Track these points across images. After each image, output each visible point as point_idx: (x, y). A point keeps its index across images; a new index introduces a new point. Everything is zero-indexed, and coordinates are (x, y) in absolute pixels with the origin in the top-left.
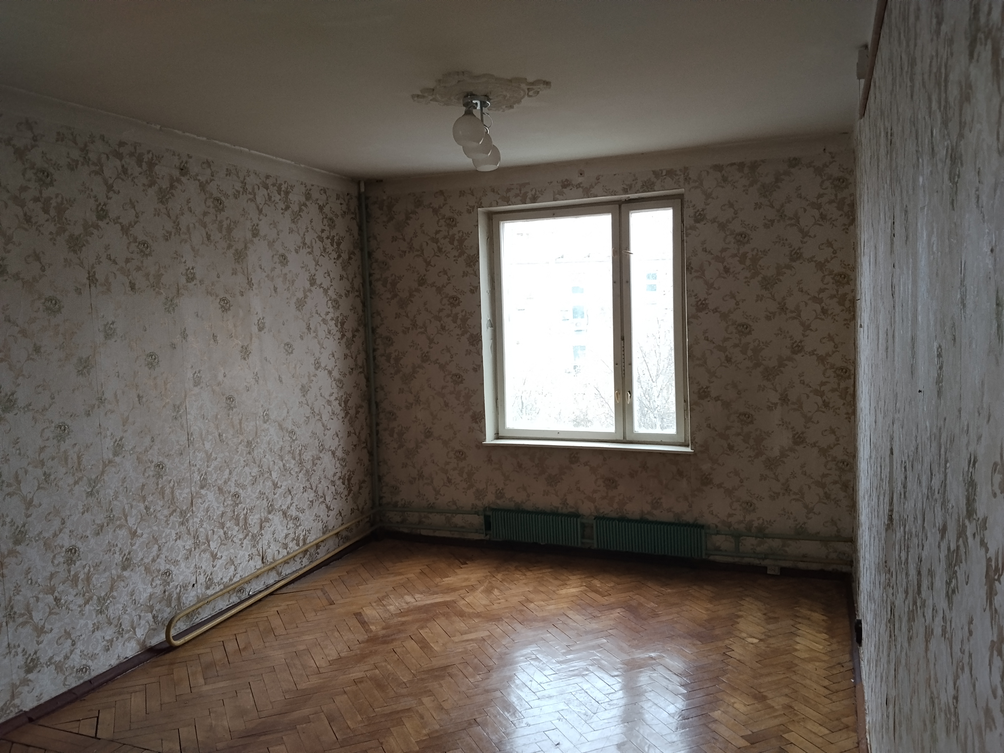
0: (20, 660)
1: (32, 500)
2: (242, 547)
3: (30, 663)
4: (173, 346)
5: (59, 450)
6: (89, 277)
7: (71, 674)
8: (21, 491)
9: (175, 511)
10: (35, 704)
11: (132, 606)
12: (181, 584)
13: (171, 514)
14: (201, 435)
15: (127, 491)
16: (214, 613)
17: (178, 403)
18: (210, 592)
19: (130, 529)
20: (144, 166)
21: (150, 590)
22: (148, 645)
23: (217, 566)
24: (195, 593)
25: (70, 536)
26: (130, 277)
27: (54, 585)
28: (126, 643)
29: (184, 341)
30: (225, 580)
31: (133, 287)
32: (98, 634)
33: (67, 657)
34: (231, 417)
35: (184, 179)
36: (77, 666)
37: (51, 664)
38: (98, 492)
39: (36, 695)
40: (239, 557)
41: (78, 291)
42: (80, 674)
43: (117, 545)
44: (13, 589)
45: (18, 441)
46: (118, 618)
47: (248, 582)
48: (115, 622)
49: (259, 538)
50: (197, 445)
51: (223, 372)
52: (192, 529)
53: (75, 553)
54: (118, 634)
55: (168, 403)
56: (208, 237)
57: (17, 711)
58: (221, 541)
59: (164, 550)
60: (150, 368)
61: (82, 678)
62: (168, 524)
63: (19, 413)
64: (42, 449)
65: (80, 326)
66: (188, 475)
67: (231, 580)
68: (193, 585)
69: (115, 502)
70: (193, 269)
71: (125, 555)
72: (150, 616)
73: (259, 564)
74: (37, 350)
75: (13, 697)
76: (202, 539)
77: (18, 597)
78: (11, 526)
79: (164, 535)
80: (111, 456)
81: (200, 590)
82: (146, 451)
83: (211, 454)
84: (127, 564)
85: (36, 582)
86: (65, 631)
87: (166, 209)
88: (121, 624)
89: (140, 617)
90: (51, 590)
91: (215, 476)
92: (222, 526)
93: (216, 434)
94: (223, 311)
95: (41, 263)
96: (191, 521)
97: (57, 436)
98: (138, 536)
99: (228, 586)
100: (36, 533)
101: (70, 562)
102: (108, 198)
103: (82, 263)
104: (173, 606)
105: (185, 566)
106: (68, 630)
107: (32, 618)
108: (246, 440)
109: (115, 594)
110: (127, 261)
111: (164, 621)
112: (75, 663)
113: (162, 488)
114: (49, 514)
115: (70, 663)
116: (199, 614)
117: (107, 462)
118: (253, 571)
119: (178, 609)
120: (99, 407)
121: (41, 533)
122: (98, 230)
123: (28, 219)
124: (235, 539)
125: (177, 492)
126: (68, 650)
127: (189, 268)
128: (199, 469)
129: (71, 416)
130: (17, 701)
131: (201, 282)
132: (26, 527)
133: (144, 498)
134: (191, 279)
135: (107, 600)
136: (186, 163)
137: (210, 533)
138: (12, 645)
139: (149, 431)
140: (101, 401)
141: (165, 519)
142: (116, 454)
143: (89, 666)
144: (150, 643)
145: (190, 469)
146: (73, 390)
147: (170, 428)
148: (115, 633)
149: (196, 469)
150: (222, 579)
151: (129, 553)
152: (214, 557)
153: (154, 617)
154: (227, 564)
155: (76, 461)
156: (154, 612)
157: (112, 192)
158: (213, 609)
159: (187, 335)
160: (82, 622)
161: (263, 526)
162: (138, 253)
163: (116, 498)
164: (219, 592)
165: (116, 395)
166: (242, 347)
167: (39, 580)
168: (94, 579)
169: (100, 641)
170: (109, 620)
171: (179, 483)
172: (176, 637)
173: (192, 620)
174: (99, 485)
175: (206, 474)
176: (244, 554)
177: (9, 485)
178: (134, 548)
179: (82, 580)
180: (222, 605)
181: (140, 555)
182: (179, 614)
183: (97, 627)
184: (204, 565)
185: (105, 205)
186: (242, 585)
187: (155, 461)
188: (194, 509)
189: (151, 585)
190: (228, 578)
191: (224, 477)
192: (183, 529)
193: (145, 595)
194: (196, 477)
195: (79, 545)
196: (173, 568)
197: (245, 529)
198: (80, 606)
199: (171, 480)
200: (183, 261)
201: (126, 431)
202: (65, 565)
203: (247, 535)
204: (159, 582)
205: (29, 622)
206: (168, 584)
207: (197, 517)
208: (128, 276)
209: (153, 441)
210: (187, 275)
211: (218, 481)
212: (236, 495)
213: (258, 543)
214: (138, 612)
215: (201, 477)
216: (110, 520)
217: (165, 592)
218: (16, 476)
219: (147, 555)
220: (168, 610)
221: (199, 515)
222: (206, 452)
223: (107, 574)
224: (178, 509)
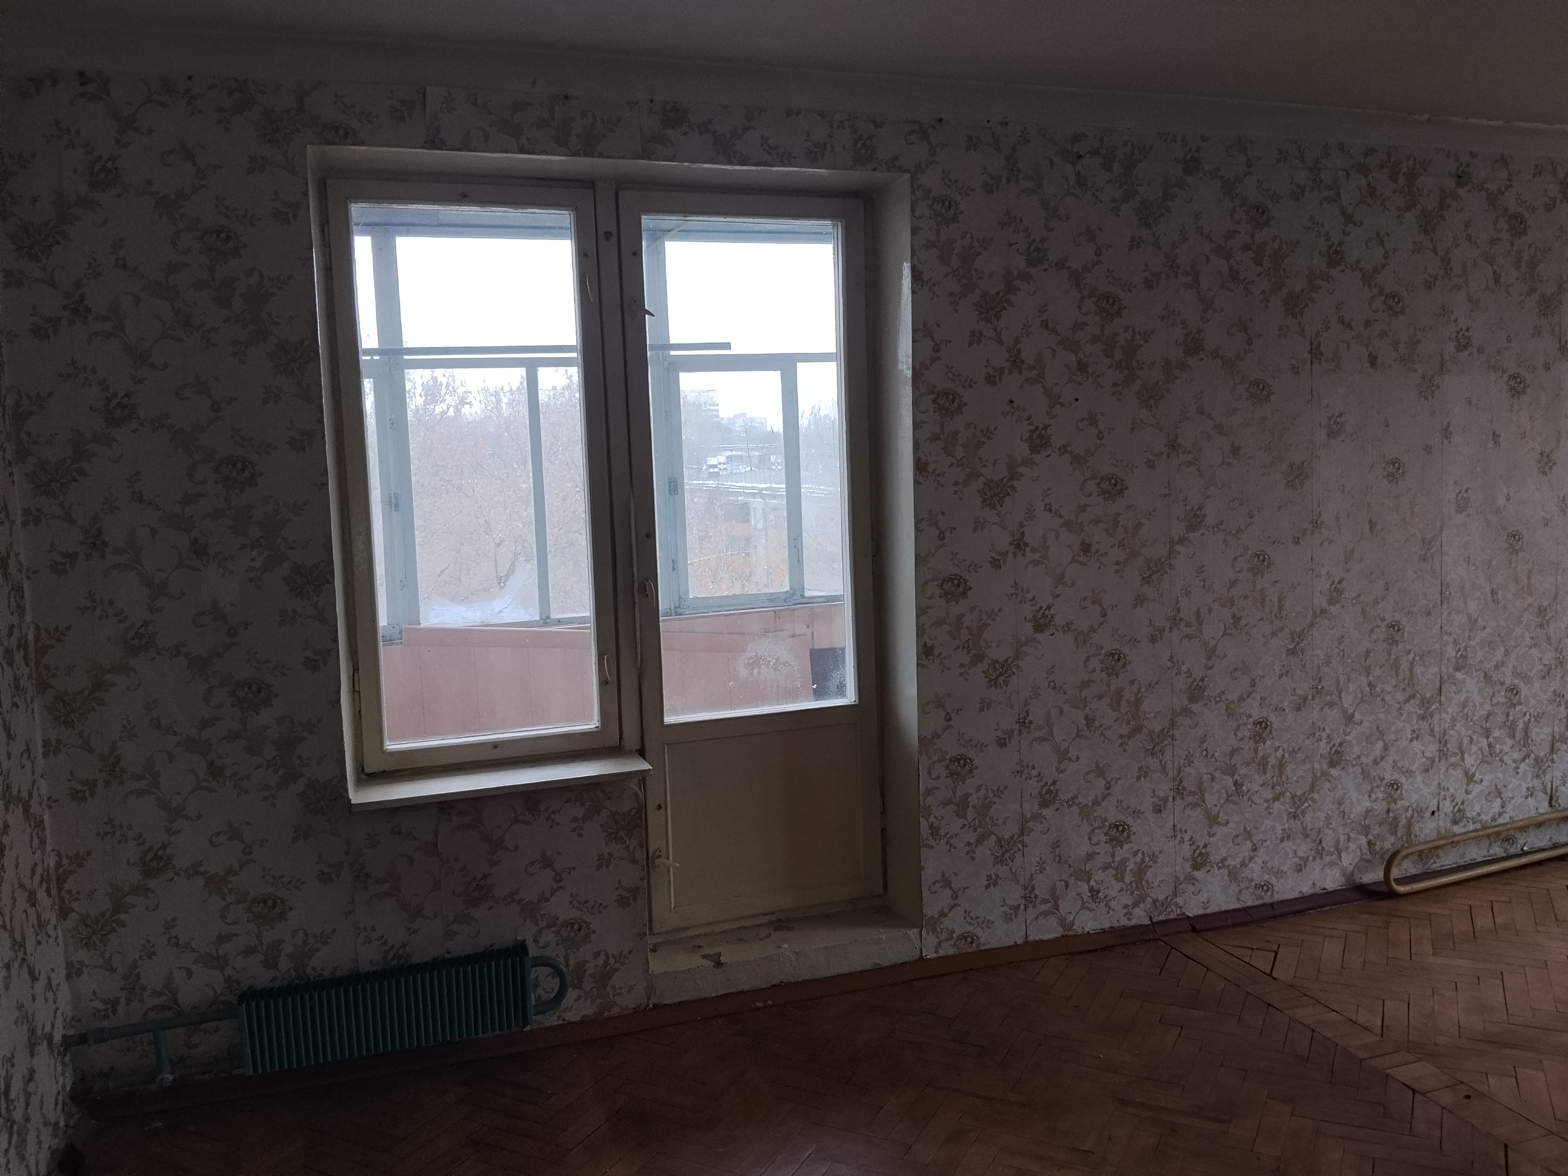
0: (1186, 849)
1: (1214, 649)
2: (1517, 773)
3: (1197, 857)
4: (1428, 449)
5: (1255, 587)
6: (1312, 350)
7: (1247, 888)
8: (1202, 634)
9: (1412, 696)
10: (1201, 912)
11: (1339, 819)
12: (1414, 806)
13: (1407, 701)
14: (1463, 588)
15: (1344, 656)
16: (1461, 862)
17: (1429, 536)
18: (1457, 829)
19: (1344, 712)
20: (1402, 180)
21: (1366, 804)
22: (1358, 881)
23: (1474, 794)
24: (1434, 825)
25: (1260, 705)
26: (1370, 348)
27: (1235, 765)
28: (1326, 868)
29: (1446, 442)
30: (1484, 817)
31: (1373, 361)
32: (1288, 845)
33: (1243, 864)
34: (1513, 565)
35: (1462, 192)
36: (1257, 881)
37: (1224, 866)
38: (1302, 651)
39: (1202, 900)
40: (1510, 787)
41: (1295, 370)
42: (1259, 892)
43: (1324, 729)
44: (1185, 757)
45: (1203, 569)
46: (1317, 830)
47: (1523, 829)
48: (1313, 835)
49: (1546, 765)
50: (1455, 604)
51: (1506, 492)
52: (1437, 729)
53: (1266, 728)
54: (1316, 853)
55: (1414, 535)
56: (1497, 278)
57: (1178, 912)
58: (1484, 757)
59: (1392, 750)
60: (1390, 482)
61: (1261, 897)
62: (1402, 715)
63: (1207, 533)
64: (1233, 583)
65: (1295, 420)
66: (1437, 646)
67: (1494, 819)
68: (1433, 813)
69: (1326, 669)
70: (1468, 330)
71: (1334, 745)
72: (1363, 841)
73: (1544, 806)
74: (1235, 451)
75: (1175, 894)
76: (1452, 746)
77: (1188, 769)
78: (1187, 677)
79: (1394, 729)
80: (1325, 604)
81: (1443, 823)
82: (1376, 602)
83: (1476, 620)
84: (1336, 759)
85: (1213, 756)
86: (1245, 829)
87: (1432, 241)
88: (1321, 841)
89: (1349, 838)
90: (1231, 771)
91: (1480, 655)
92: (1487, 733)
93: (1488, 590)
94: (1513, 396)
95: (1247, 334)
96: (1436, 717)
97: (1253, 569)
98: (1355, 723)
99: (1489, 828)
100: (1217, 692)
101: (1258, 738)
102: (1345, 234)
103: (1303, 330)
104: (1399, 834)
105: (1423, 781)
106: (1249, 829)
107: (1204, 801)
108: (1536, 605)
109: (1316, 796)
110: (1368, 323)
111: (1384, 853)
112: (1255, 875)
113: (1397, 660)
114: (1235, 670)
115: (1247, 873)
116: (1438, 857)
117: (1318, 612)
118: (1533, 813)
119: (1407, 842)
120: (1312, 534)
121: (1223, 692)
122: (1328, 281)
123: (1234, 275)
124: (1506, 758)
125: (1418, 670)
126: (1247, 854)
127: (1461, 330)
128: (1455, 640)
129: (1274, 542)
130: (1180, 901)
131: (1480, 350)
132: (1205, 683)
133: (1367, 671)
134: (1463, 344)
135: (1304, 802)
136: (1468, 165)
137: (1466, 740)
138: (1177, 828)
139: (1383, 574)
140: (1317, 524)
141: (1398, 706)
142: (1332, 602)
143: (1272, 885)
144: (1361, 878)
145: (1442, 638)
146: (1280, 508)
147: (1415, 572)
148: (1311, 850)
149: (1450, 639)
150: (1479, 814)
151: (1341, 744)
152: (1470, 778)
153: (1369, 843)
154: (1489, 794)
155: (1276, 604)
156: (1370, 837)
157: (1351, 225)
158: (1462, 858)
159: (1451, 433)
160: (1268, 823)
161: (1555, 748)
162: (1384, 311)
163: (1328, 663)
164: (1472, 832)
165: (1338, 518)
166: (1542, 454)
167: (1217, 754)
168: (1288, 769)
169: (1290, 855)
170: (1305, 829)
171: (1422, 656)
172: (1399, 881)
173: (1425, 864)
174: (1305, 642)
175: (1465, 649)
176: (1520, 784)
177: (1188, 625)
178: (1348, 738)
179: (1272, 766)
180: (1476, 853)
181: (1357, 750)
182: (1407, 848)
183: (1287, 836)
184: (1453, 786)
185: (1340, 244)
186: (1512, 832)
187: (1389, 619)
188: (1443, 699)
189: (1370, 796)
190: (1490, 815)
191: (1495, 659)
192: (1424, 725)
193: (1359, 809)
194: (1450, 652)
195: (1272, 718)
196: (1403, 780)
197: (1524, 746)
198: (1267, 801)
199: (1410, 650)
200: (1453, 318)
201: (1348, 571)
202: (1251, 741)
203: (1528, 756)
204: (1381, 795)
205: (1200, 805)
206: (1395, 801)
207: (1447, 713)
208: (1367, 346)
209: (1387, 590)
210: (1458, 340)
211: (1486, 663)
212: (1513, 691)
213: (1544, 773)
214: (1348, 830)
215: (1457, 653)
216: (1318, 692)
217: (1388, 811)
218: (1198, 614)
219: (1366, 753)
220: (1392, 839)
221: (1450, 710)
222: (1469, 616)
223: (1308, 766)
224: (1418, 696)
